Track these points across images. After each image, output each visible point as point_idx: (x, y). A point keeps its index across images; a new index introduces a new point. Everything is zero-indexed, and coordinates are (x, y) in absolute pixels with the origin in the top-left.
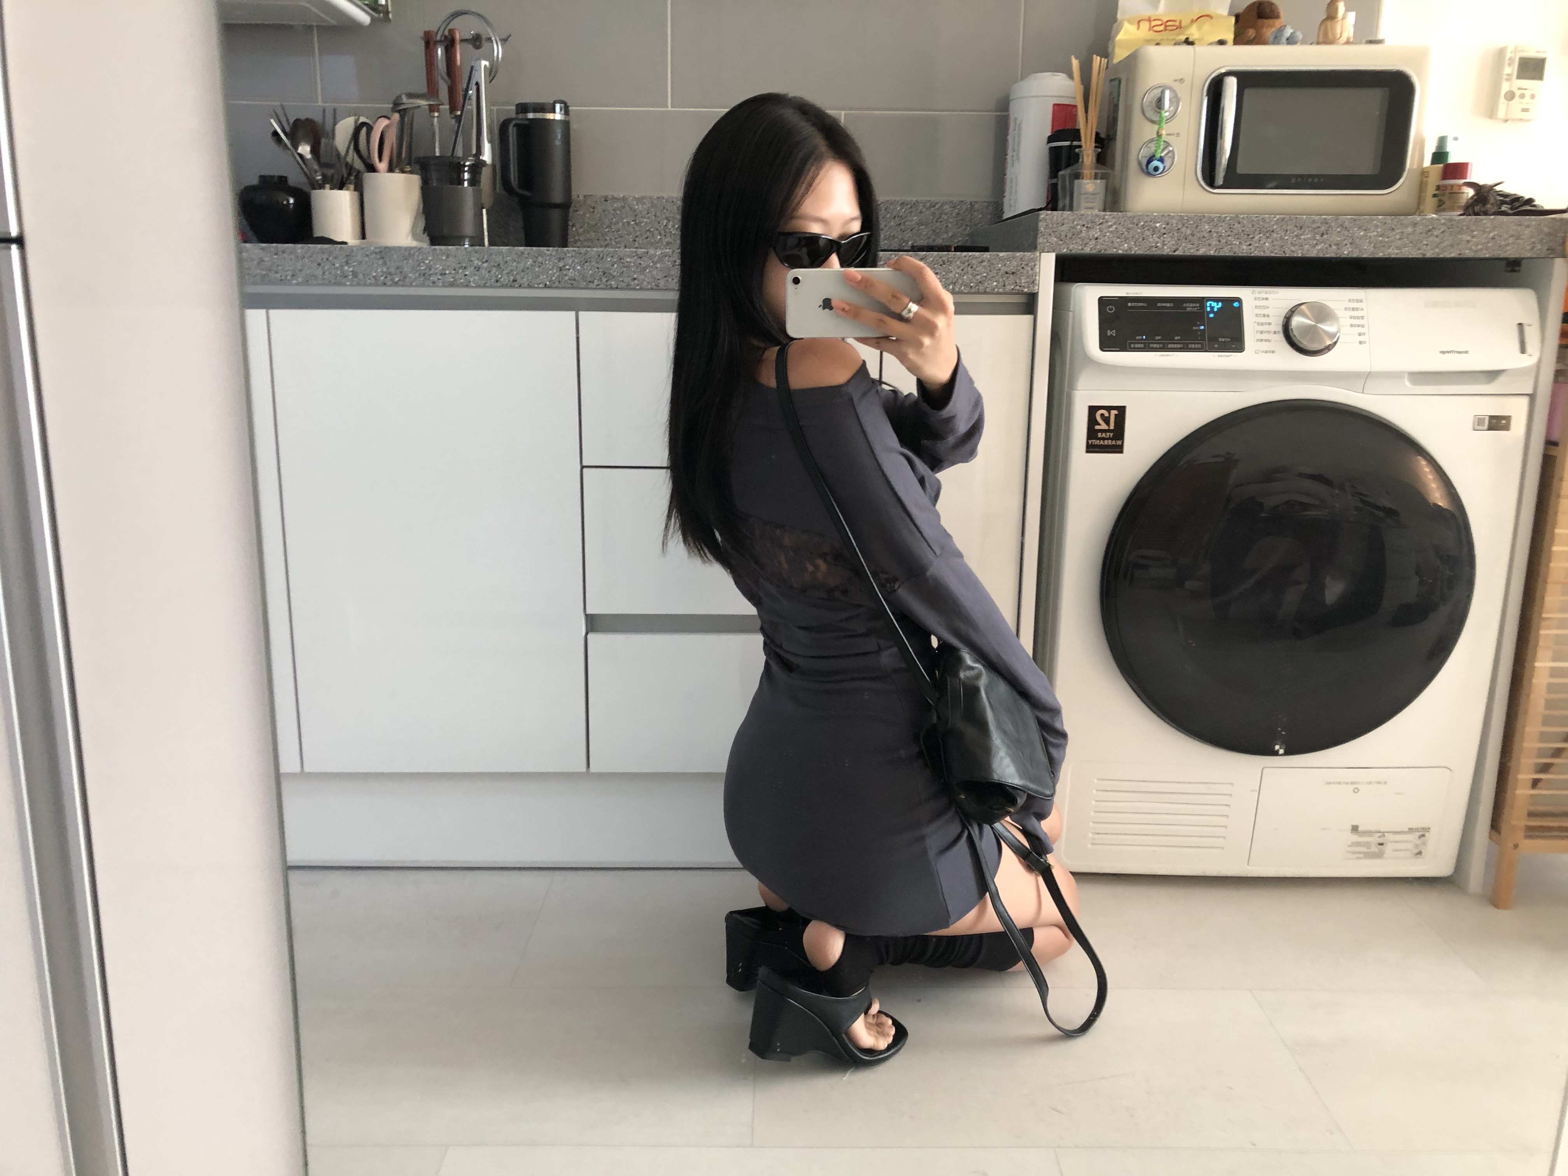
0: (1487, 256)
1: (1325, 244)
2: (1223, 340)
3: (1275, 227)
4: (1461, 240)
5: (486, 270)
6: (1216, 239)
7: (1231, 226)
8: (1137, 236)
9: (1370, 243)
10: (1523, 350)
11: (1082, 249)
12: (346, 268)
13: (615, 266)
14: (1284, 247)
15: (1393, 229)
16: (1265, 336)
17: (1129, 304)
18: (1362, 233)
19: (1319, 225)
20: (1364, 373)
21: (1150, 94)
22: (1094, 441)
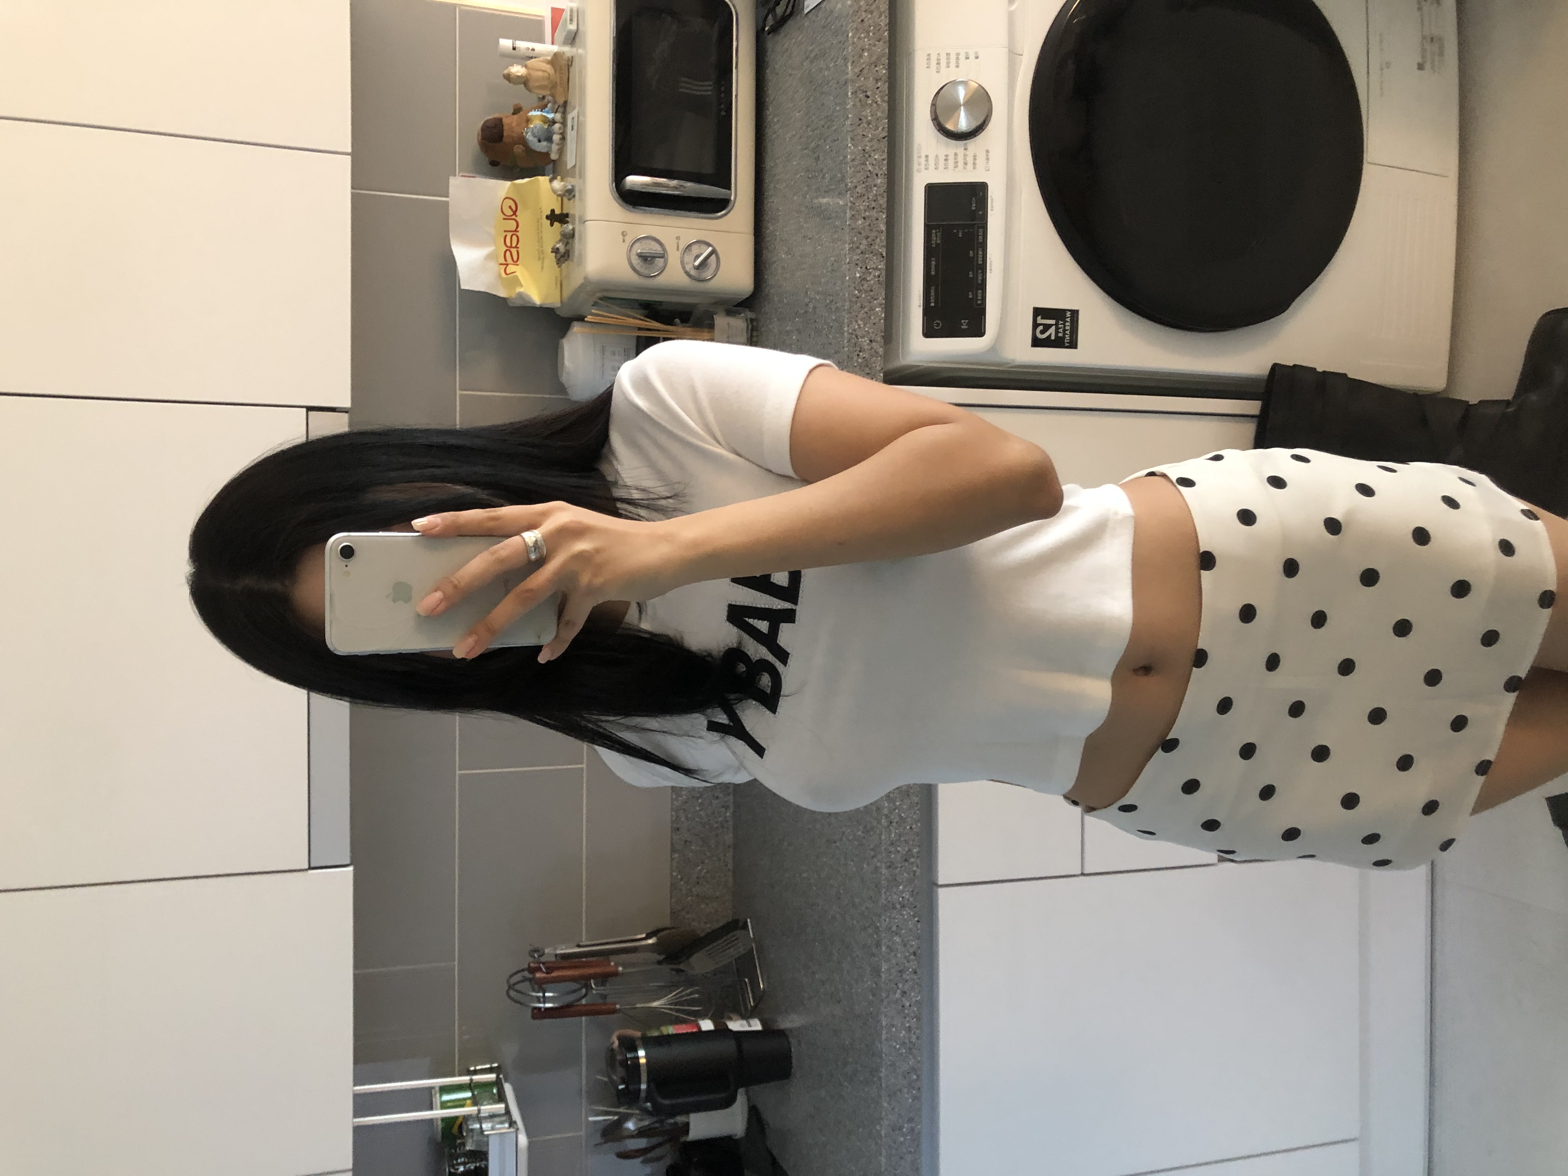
1: (876, 94)
2: (974, 205)
3: (860, 148)
5: (904, 985)
6: (871, 213)
7: (859, 195)
8: (869, 297)
9: (875, 45)
11: (881, 356)
12: (904, 1130)
13: (899, 849)
14: (878, 138)
15: (862, 21)
16: (970, 160)
17: (933, 304)
18: (866, 54)
19: (858, 100)
20: (1009, 54)
21: (638, 268)
22: (1066, 341)
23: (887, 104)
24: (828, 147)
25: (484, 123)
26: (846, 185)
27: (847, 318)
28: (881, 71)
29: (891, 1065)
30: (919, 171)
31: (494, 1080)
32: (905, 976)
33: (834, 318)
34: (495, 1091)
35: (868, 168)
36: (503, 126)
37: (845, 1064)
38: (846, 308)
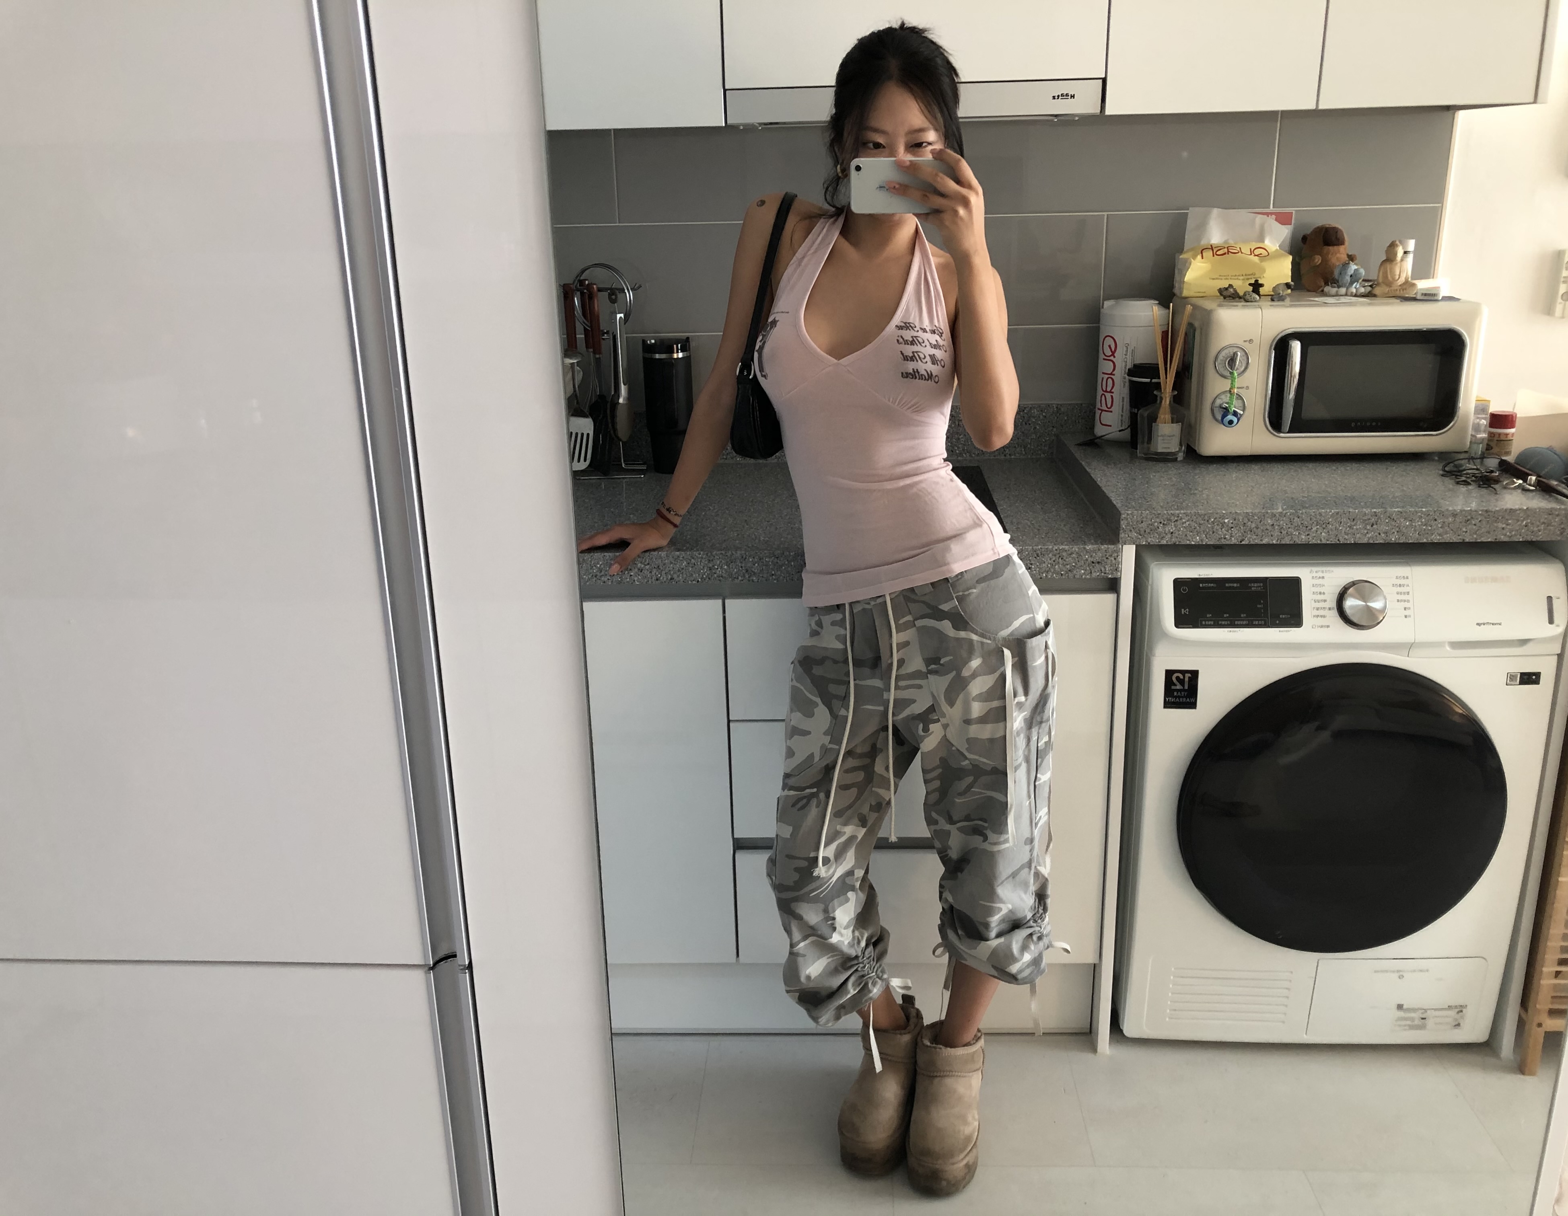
0: (1521, 540)
1: (1375, 533)
2: (1282, 617)
3: (1330, 520)
4: (1497, 527)
7: (1292, 520)
8: (1208, 530)
9: (1415, 531)
10: (1551, 621)
11: (1159, 542)
13: (756, 565)
14: (1339, 536)
15: (1436, 520)
16: (1321, 612)
17: (1201, 585)
18: (1407, 524)
19: (1370, 517)
20: (1409, 643)
21: (1223, 354)
22: (1171, 698)
23: (1366, 542)
25: (1340, 230)
26: (1300, 510)
27: (1190, 513)
28: (1394, 537)
29: (584, 559)
30: (1312, 572)
32: (654, 571)
35: (1314, 527)
36: (1336, 245)
38: (1199, 512)
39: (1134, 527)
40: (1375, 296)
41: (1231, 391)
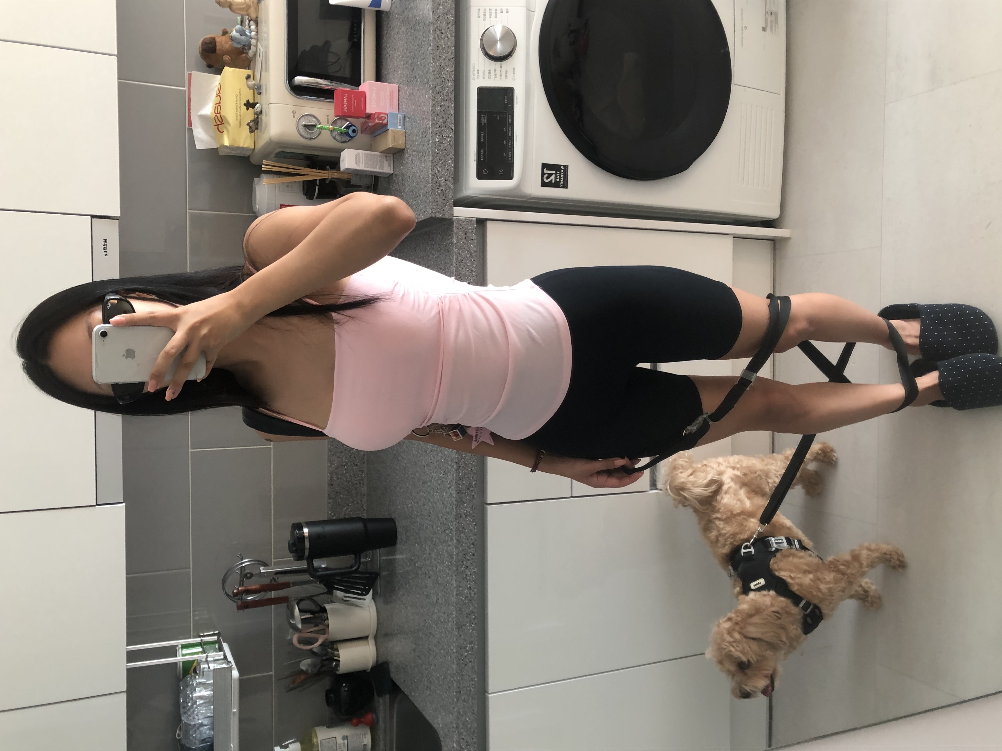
1: (448, 32)
2: (506, 101)
3: (438, 64)
5: (467, 562)
6: (445, 103)
7: (437, 92)
8: (444, 154)
9: (446, 2)
11: (452, 189)
12: (467, 648)
13: (464, 482)
14: (449, 58)
16: (504, 73)
17: (482, 160)
18: (441, 7)
19: (436, 35)
20: (526, 11)
21: (303, 133)
22: (561, 184)
23: (454, 38)
24: (419, 63)
25: (203, 41)
26: (430, 86)
27: (431, 166)
28: (450, 18)
29: (459, 610)
30: (474, 79)
31: (216, 640)
32: (468, 557)
33: (423, 166)
34: (217, 647)
35: (443, 76)
36: (216, 44)
37: (433, 614)
38: (430, 160)
39: (441, 208)
40: (257, 17)
41: (332, 130)
